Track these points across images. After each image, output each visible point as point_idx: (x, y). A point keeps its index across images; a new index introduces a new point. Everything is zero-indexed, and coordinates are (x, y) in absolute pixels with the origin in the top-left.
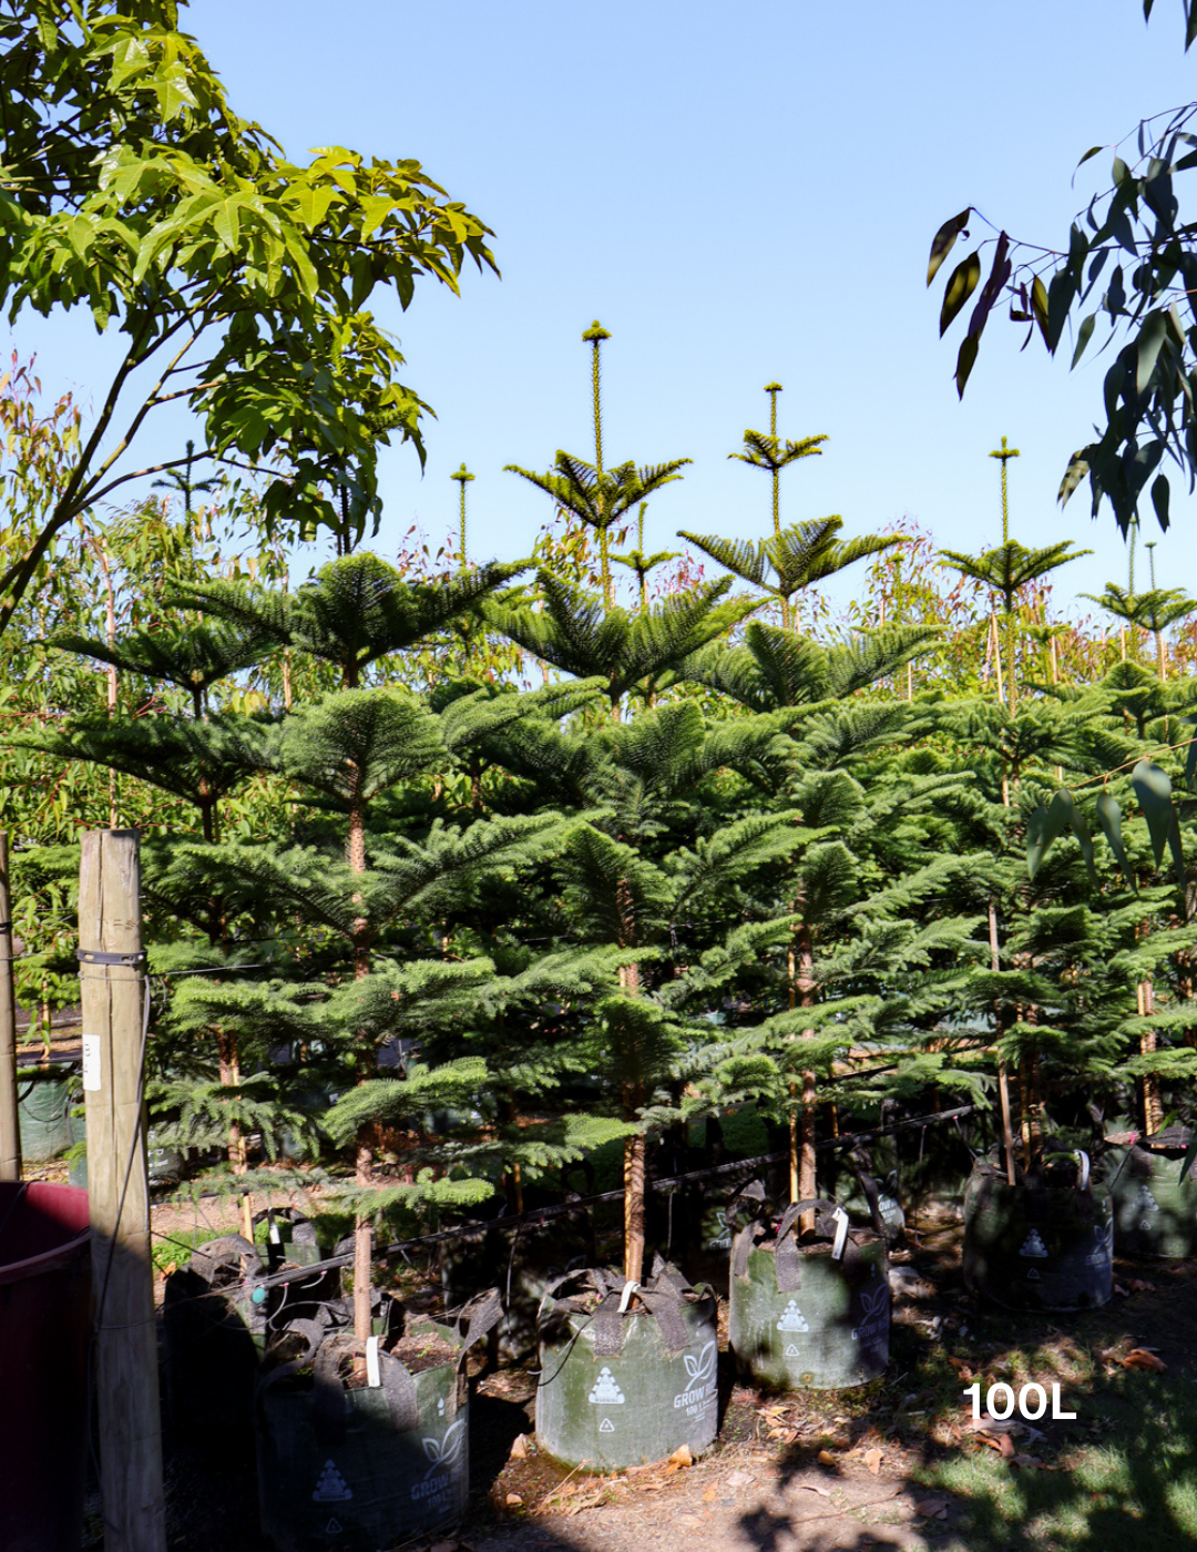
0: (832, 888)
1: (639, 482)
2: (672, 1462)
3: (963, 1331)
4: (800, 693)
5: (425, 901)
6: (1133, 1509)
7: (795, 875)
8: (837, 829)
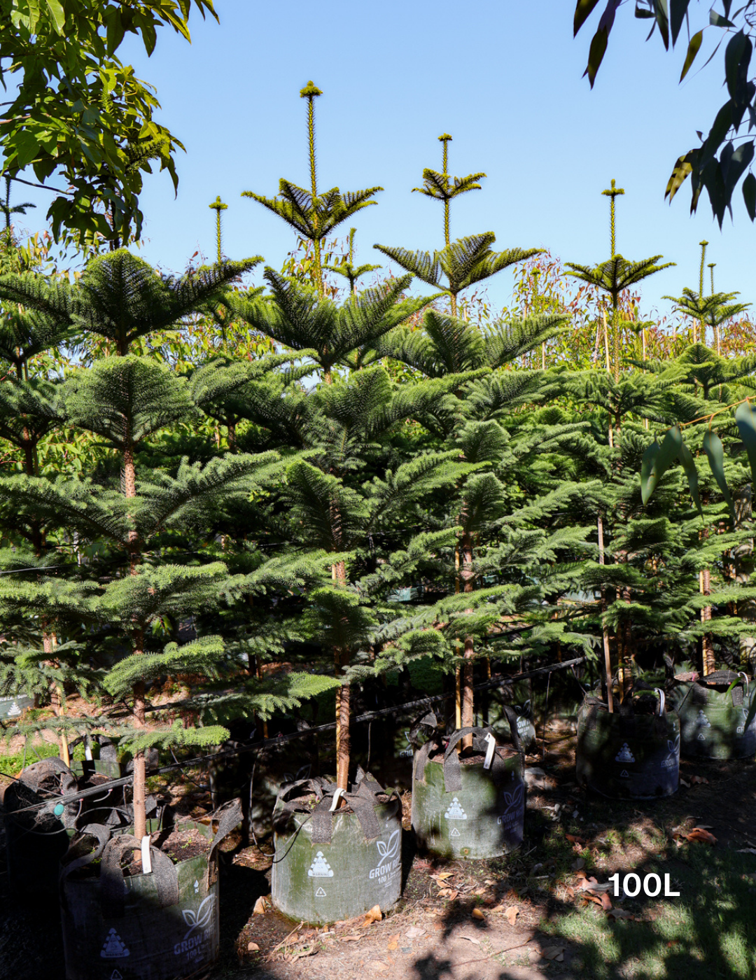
0: (486, 506)
1: (343, 205)
2: (368, 918)
3: (576, 814)
4: (464, 365)
5: (182, 518)
6: (697, 953)
7: (459, 497)
8: (489, 463)
